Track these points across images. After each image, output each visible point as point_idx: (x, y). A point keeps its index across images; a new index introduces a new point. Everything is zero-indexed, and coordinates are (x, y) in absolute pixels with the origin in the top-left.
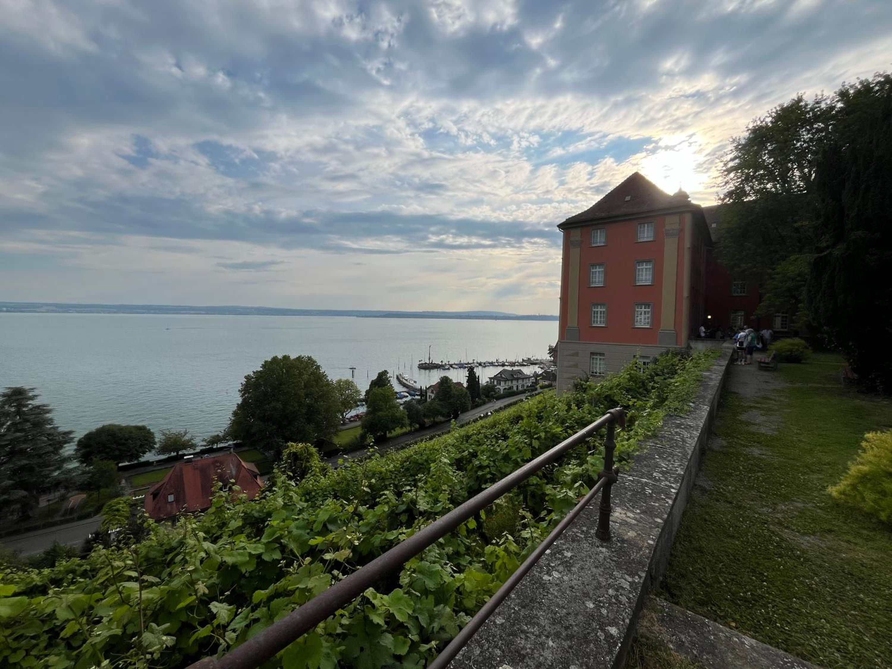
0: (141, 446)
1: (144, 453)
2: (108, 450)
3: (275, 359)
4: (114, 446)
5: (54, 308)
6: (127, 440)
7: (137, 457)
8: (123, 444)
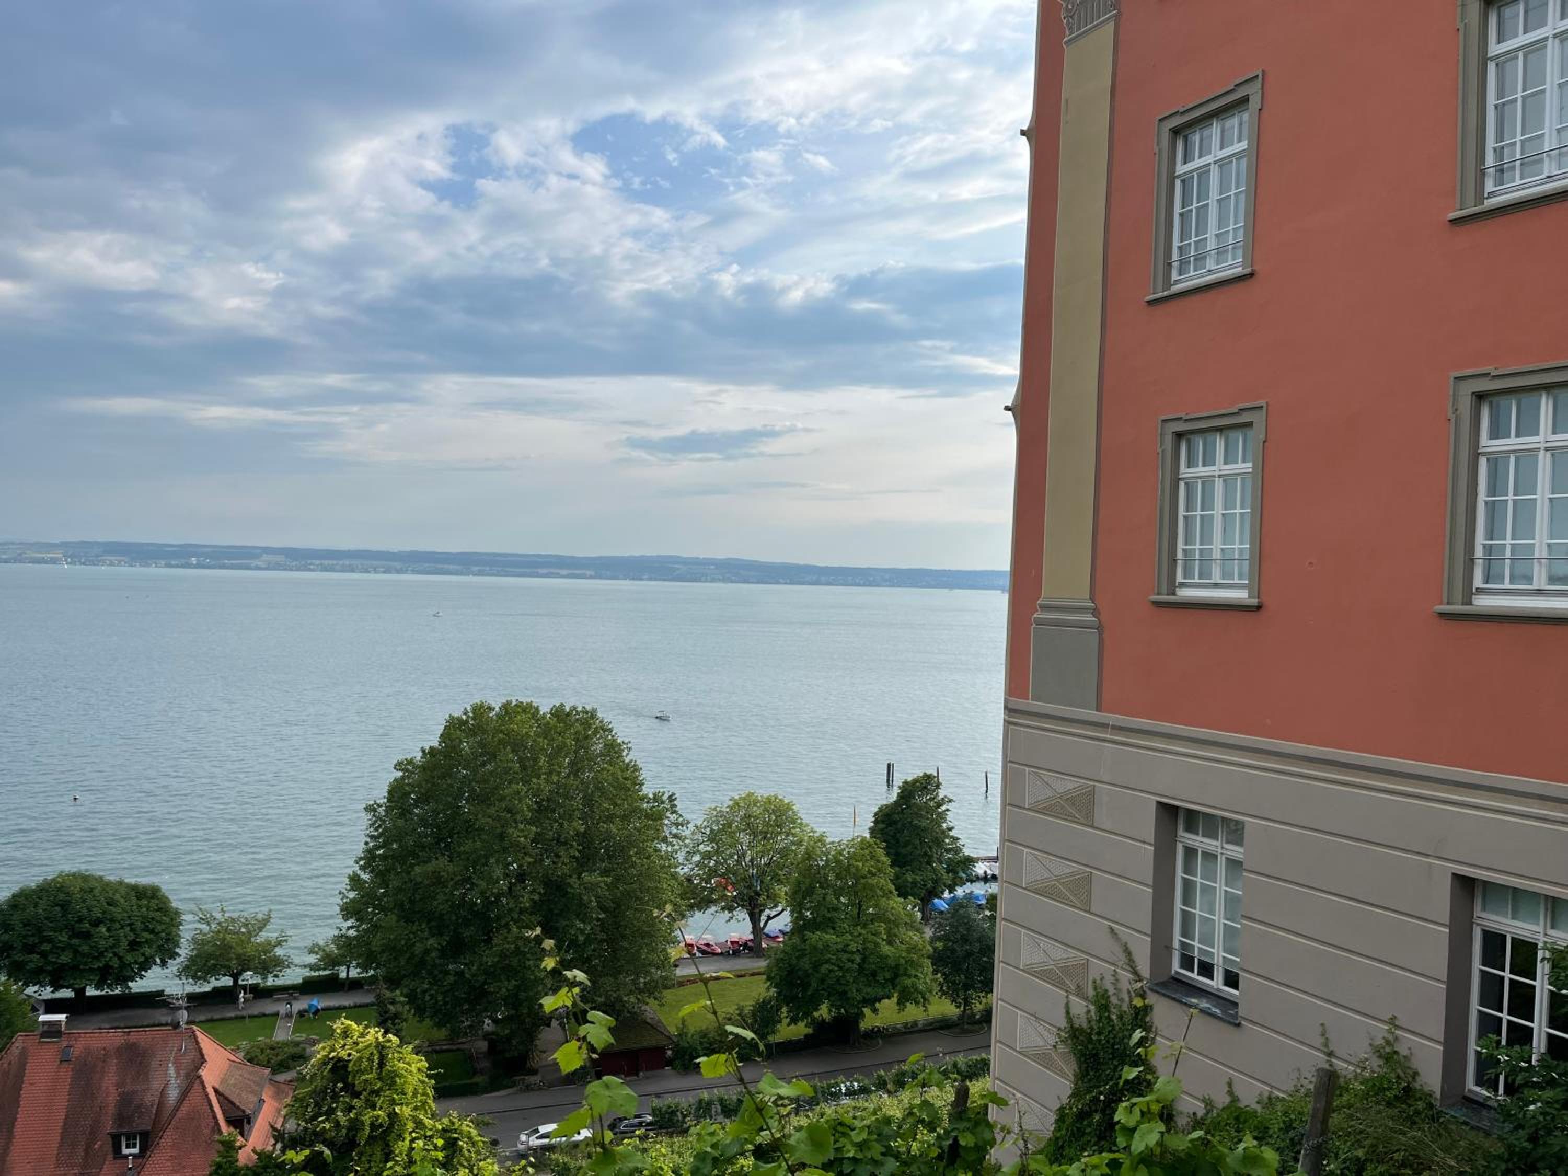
0: (134, 945)
1: (145, 965)
2: (46, 947)
3: (480, 711)
4: (63, 937)
5: (280, 558)
6: (97, 923)
7: (124, 980)
8: (87, 936)
